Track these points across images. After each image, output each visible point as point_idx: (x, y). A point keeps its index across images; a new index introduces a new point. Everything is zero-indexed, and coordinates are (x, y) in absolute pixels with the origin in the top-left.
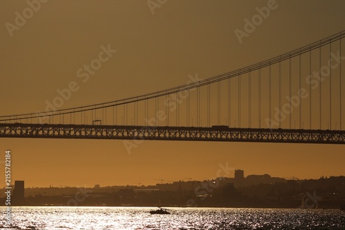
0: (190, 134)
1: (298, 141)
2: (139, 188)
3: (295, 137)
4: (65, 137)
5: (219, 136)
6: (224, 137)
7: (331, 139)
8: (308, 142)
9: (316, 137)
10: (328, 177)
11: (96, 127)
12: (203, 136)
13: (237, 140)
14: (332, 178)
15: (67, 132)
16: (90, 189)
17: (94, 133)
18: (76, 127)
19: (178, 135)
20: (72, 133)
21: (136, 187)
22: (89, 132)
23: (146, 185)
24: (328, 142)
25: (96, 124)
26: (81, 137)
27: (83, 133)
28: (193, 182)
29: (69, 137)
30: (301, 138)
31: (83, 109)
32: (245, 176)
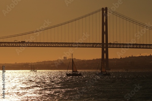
0: (48, 45)
1: (85, 47)
2: (30, 63)
3: (84, 45)
4: (4, 46)
5: (58, 45)
6: (60, 46)
7: (96, 46)
8: (89, 47)
9: (91, 45)
10: (96, 59)
11: (15, 43)
12: (53, 46)
13: (64, 47)
14: (97, 59)
15: (5, 45)
16: (13, 64)
17: (14, 45)
18: (8, 43)
19: (44, 45)
20: (7, 45)
21: (29, 63)
22: (13, 45)
23: (33, 62)
24: (95, 47)
25: (15, 41)
26: (10, 46)
27: (11, 45)
28: (49, 61)
29: (6, 46)
30: (86, 46)
31: (11, 37)
32: (67, 59)
